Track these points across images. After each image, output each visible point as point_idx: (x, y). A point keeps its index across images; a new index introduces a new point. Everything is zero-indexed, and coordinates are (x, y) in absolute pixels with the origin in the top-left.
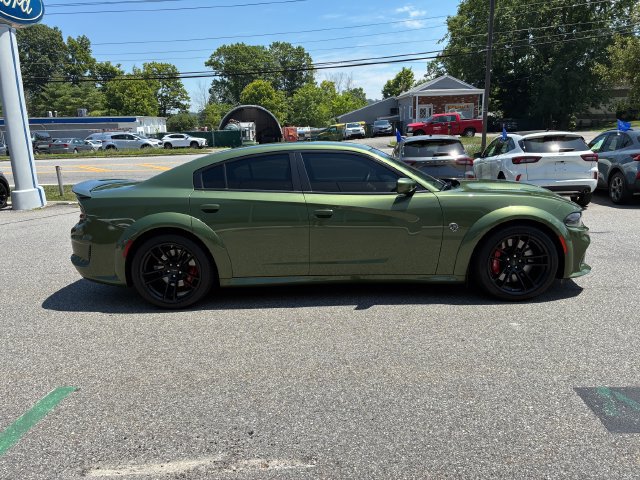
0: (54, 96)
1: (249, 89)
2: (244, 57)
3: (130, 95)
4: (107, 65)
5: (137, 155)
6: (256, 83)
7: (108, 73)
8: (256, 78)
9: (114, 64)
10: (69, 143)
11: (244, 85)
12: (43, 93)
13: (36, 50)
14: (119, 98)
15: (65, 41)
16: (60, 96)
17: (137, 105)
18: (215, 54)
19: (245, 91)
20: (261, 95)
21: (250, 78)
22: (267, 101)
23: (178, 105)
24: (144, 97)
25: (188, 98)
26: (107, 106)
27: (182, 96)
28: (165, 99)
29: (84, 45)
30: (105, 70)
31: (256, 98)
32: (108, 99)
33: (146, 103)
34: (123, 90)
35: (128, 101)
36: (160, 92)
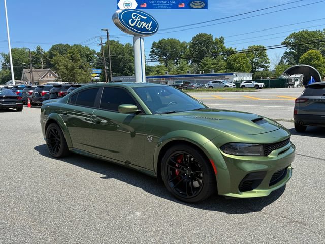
0: (205, 64)
1: (305, 55)
2: (306, 38)
3: (237, 63)
4: (230, 49)
5: (220, 91)
6: (311, 51)
7: (230, 52)
8: (312, 49)
9: (233, 48)
10: (195, 85)
11: (302, 53)
12: (201, 64)
13: (201, 45)
14: (232, 64)
15: (214, 40)
16: (207, 64)
17: (240, 67)
18: (288, 38)
19: (302, 57)
20: (312, 59)
21: (307, 49)
22: (316, 62)
23: (263, 66)
24: (244, 63)
25: (269, 63)
26: (227, 68)
27: (266, 62)
28: (257, 63)
29: (221, 40)
30: (229, 51)
31: (309, 61)
32: (227, 65)
33: (245, 65)
34: (234, 61)
35: (236, 65)
36: (254, 60)
